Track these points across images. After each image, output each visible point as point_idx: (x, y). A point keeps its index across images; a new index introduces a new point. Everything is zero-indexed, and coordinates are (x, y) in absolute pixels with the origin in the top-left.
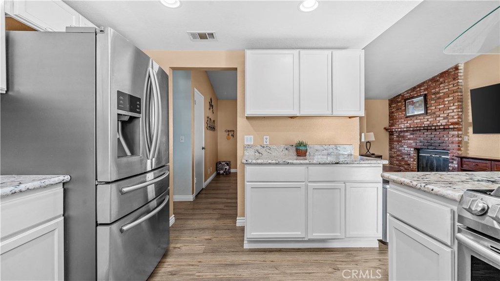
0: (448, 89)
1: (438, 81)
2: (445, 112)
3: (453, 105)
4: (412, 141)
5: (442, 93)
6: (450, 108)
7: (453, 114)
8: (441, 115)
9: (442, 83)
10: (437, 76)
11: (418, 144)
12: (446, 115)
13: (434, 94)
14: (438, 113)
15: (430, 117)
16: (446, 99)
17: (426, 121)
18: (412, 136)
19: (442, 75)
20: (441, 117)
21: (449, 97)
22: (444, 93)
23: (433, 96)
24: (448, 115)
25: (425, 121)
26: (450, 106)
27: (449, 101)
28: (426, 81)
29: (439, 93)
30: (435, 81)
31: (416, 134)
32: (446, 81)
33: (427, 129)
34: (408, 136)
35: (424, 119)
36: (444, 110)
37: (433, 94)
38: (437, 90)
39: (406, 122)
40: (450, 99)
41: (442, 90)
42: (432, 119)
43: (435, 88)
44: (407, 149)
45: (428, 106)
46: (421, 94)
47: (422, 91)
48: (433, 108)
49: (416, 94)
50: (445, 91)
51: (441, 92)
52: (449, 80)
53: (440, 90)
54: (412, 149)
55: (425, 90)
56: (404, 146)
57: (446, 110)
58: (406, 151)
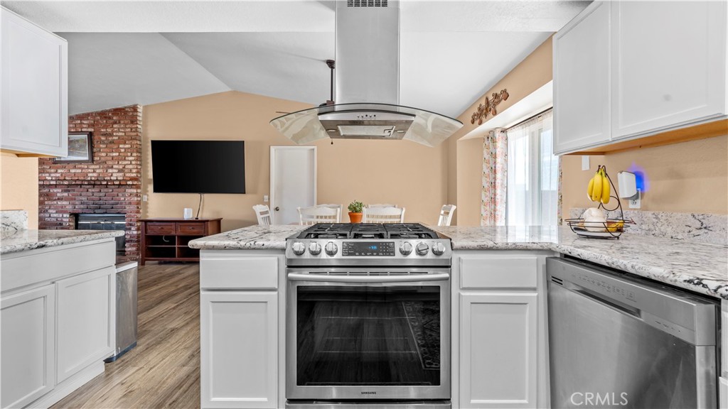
0: (125, 132)
1: (110, 118)
2: (120, 163)
3: (131, 156)
4: (65, 203)
5: (116, 136)
6: (127, 158)
7: (131, 167)
8: (115, 166)
9: (115, 123)
10: (110, 111)
11: (77, 207)
12: (121, 167)
13: (105, 135)
14: (110, 163)
15: (98, 167)
16: (121, 146)
17: (92, 173)
18: (66, 194)
19: (117, 111)
20: (116, 169)
21: (125, 143)
22: (119, 137)
23: (103, 138)
24: (124, 167)
25: (89, 173)
26: (128, 156)
27: (125, 149)
28: (92, 113)
29: (111, 135)
30: (106, 118)
31: (74, 191)
32: (122, 122)
33: (93, 184)
34: (58, 195)
35: (88, 168)
36: (119, 159)
37: (102, 135)
38: (109, 130)
39: (52, 171)
40: (127, 146)
41: (116, 132)
42: (101, 171)
43: (106, 127)
44: (55, 215)
45: (95, 150)
46: (83, 130)
47: (85, 126)
48: (104, 154)
49: (73, 128)
50: (120, 134)
51: (114, 134)
52: (126, 122)
53: (113, 132)
54: (65, 215)
55: (90, 126)
56: (50, 211)
57: (121, 160)
58: (53, 219)
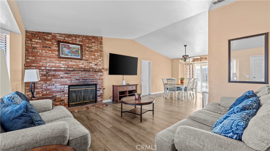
0: (97, 48)
1: (90, 40)
2: (95, 61)
3: (100, 58)
4: (66, 80)
5: (94, 49)
6: (98, 59)
7: (100, 63)
8: (93, 62)
9: (93, 43)
10: (90, 37)
11: (73, 82)
12: (96, 63)
13: (88, 47)
14: (91, 61)
15: (84, 62)
16: (96, 54)
17: (82, 64)
18: (66, 75)
19: (94, 37)
20: (93, 64)
21: (97, 52)
22: (95, 49)
23: (87, 49)
24: (97, 63)
25: (80, 64)
26: (99, 58)
27: (98, 55)
28: (82, 36)
29: (91, 48)
30: (88, 39)
31: (71, 73)
32: (96, 43)
34: (61, 75)
35: (80, 62)
37: (87, 47)
38: (90, 45)
39: (57, 62)
40: (98, 54)
41: (93, 47)
42: (86, 64)
43: (88, 43)
44: (60, 87)
45: (83, 53)
46: (77, 43)
47: (78, 41)
48: (87, 56)
49: (71, 41)
50: (95, 48)
51: (93, 48)
52: (98, 43)
53: (92, 46)
54: (66, 86)
55: (80, 41)
56: (56, 85)
57: (96, 60)
58: (58, 89)
